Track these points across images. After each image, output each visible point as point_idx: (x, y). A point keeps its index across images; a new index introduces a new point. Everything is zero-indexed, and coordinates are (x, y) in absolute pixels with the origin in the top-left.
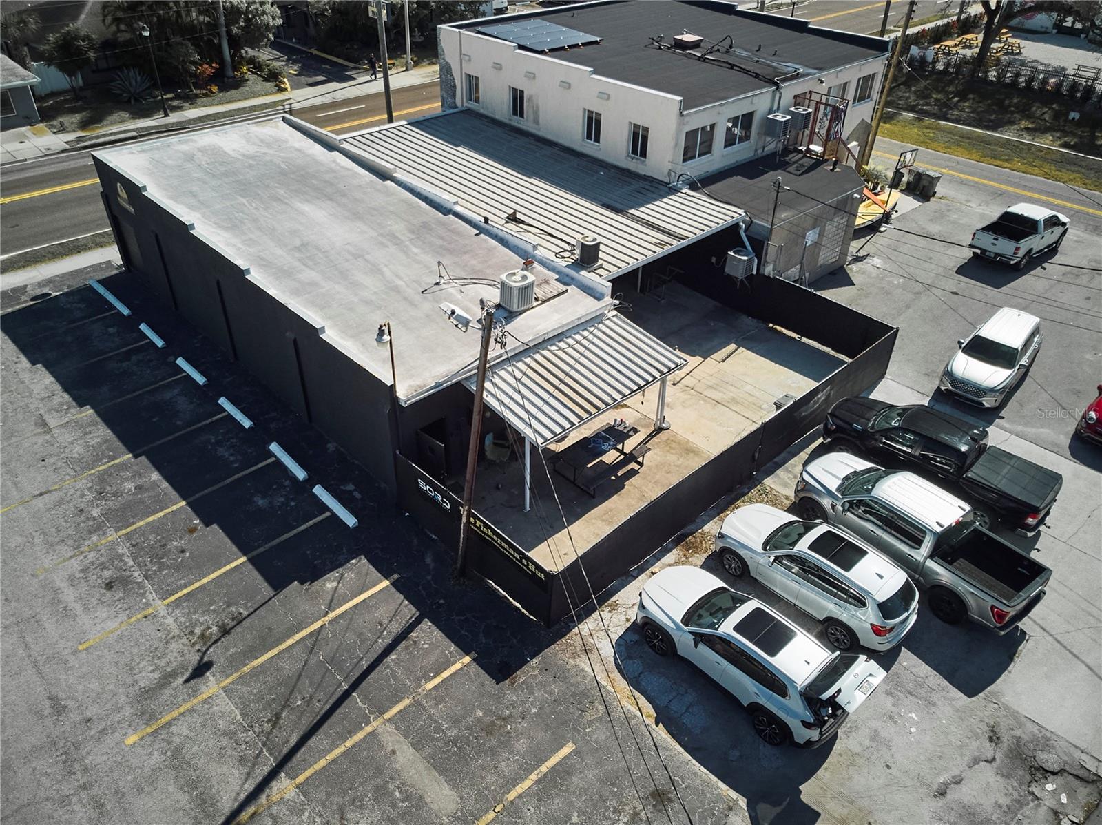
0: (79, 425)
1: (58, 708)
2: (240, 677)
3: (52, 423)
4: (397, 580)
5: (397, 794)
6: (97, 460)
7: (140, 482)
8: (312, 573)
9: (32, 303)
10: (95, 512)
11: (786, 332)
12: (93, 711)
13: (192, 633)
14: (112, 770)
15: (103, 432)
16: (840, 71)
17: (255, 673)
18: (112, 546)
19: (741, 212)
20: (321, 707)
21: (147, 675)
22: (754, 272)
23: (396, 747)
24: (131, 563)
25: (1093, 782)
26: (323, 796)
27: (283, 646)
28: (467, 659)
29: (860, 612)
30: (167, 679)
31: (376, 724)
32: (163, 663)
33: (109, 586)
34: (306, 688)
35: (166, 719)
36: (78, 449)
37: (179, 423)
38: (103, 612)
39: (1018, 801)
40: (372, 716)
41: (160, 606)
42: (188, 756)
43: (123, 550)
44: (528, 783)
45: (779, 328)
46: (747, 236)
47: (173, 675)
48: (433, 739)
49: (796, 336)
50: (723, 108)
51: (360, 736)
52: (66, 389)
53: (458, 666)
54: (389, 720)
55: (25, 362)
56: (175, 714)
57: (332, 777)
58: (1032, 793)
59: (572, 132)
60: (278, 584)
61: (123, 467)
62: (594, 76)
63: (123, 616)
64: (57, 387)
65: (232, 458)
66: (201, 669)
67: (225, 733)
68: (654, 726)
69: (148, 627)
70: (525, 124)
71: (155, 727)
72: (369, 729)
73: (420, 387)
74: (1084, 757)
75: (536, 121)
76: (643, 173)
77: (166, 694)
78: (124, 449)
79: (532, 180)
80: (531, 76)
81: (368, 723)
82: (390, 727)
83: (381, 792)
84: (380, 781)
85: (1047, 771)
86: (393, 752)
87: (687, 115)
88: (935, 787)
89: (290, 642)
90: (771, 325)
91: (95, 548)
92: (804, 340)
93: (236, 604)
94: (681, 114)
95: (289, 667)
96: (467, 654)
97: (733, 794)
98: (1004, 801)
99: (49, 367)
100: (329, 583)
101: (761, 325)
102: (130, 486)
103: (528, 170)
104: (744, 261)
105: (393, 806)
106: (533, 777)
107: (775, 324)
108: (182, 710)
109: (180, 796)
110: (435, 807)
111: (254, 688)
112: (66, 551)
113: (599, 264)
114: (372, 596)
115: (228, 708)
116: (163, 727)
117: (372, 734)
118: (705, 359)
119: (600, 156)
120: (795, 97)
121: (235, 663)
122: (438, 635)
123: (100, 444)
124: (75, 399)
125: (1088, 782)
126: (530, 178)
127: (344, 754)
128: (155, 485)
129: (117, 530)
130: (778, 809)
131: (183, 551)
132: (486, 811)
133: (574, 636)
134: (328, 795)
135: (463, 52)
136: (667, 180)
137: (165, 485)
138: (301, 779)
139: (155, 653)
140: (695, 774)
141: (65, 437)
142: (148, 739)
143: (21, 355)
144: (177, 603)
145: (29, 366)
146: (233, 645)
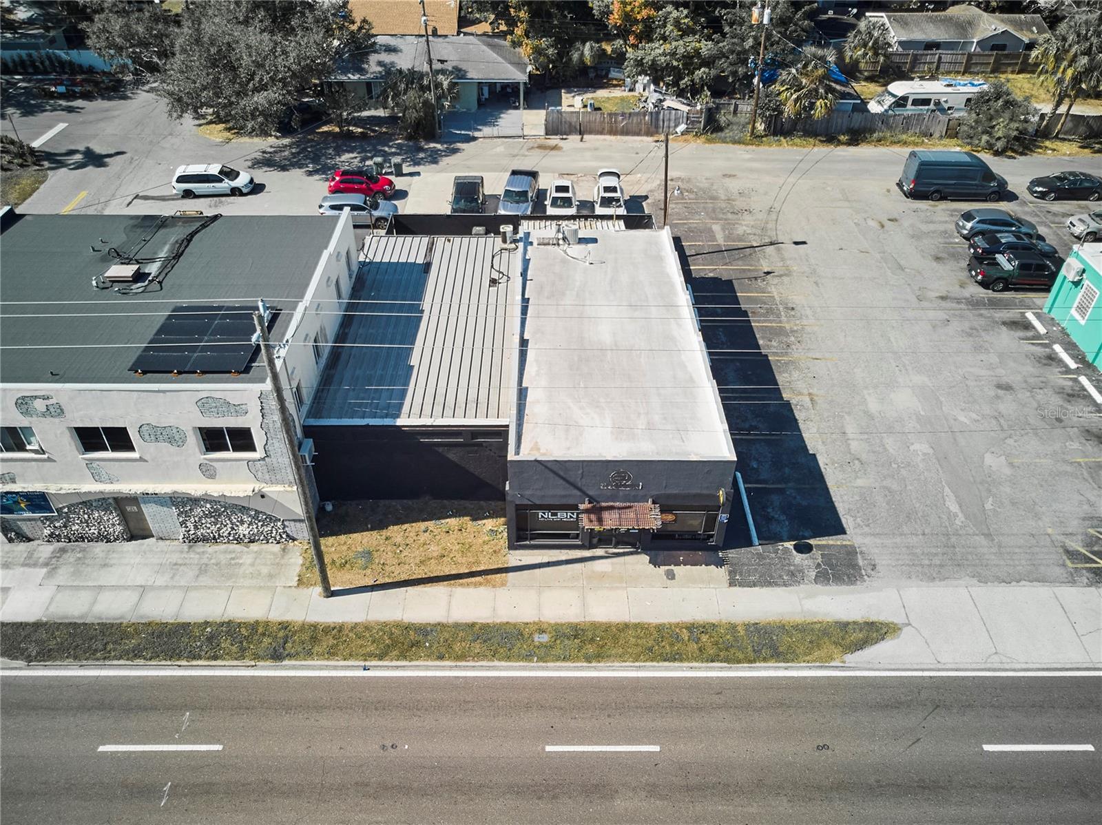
0: (793, 391)
1: (816, 283)
2: (756, 267)
3: (807, 399)
5: (727, 232)
6: (787, 364)
7: (769, 343)
8: (715, 280)
9: (812, 542)
10: (793, 339)
13: (767, 282)
15: (781, 378)
17: (751, 266)
18: (788, 322)
20: (736, 252)
21: (786, 279)
27: (739, 267)
30: (780, 276)
31: (723, 243)
32: (780, 280)
33: (793, 309)
34: (737, 257)
35: (783, 268)
36: (796, 374)
37: (738, 364)
38: (797, 301)
41: (775, 294)
43: (783, 318)
47: (777, 276)
51: (729, 243)
52: (796, 420)
53: (688, 244)
54: (718, 242)
55: (822, 461)
56: (780, 268)
60: (730, 282)
61: (775, 354)
63: (790, 297)
64: (801, 426)
66: (768, 273)
69: (782, 291)
71: (787, 268)
72: (725, 243)
77: (781, 273)
78: (772, 363)
86: (722, 237)
89: (735, 267)
91: (796, 325)
93: (748, 284)
95: (740, 263)
96: (682, 245)
99: (805, 448)
100: (711, 275)
102: (774, 343)
111: (753, 263)
112: (808, 329)
114: (699, 266)
115: (764, 262)
121: (757, 271)
123: (784, 372)
124: (792, 410)
128: (763, 338)
129: (784, 327)
131: (760, 307)
137: (757, 336)
139: (782, 283)
141: (800, 385)
143: (823, 470)
144: (769, 292)
145: (819, 457)
146: (755, 274)
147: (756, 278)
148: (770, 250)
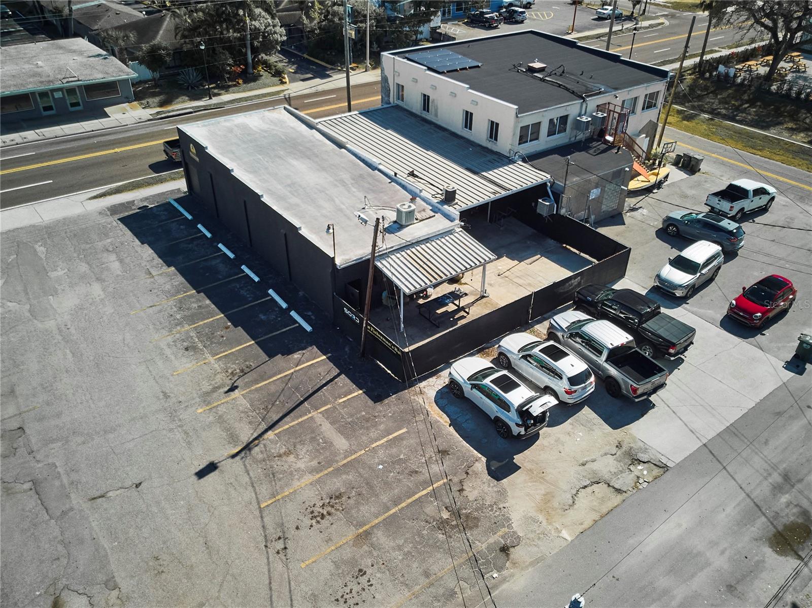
0: (168, 275)
1: (166, 396)
2: (250, 391)
3: (154, 273)
4: (330, 356)
5: (321, 441)
6: (178, 292)
7: (200, 304)
8: (288, 351)
9: (138, 211)
10: (178, 317)
11: (572, 249)
12: (182, 398)
13: (227, 371)
14: (191, 421)
15: (180, 279)
16: (630, 90)
17: (256, 390)
18: (187, 332)
19: (549, 176)
20: (290, 406)
21: (206, 387)
22: (555, 213)
23: (322, 423)
24: (197, 340)
25: (663, 467)
26: (287, 439)
27: (271, 380)
28: (361, 392)
29: (560, 382)
30: (215, 389)
31: (313, 414)
32: (213, 382)
33: (187, 349)
34: (282, 398)
35: (216, 404)
36: (168, 287)
37: (220, 277)
38: (184, 360)
39: (621, 471)
40: (312, 411)
41: (211, 359)
42: (226, 419)
43: (193, 334)
44: (382, 441)
45: (568, 247)
46: (551, 191)
47: (219, 388)
48: (339, 421)
49: (577, 252)
50: (546, 113)
51: (306, 417)
52: (160, 257)
53: (356, 394)
54: (320, 413)
55: (137, 242)
56: (219, 403)
57: (291, 432)
58: (630, 469)
59: (456, 123)
60: (271, 355)
61: (191, 296)
62: (470, 91)
63: (194, 362)
64: (155, 256)
65: (248, 296)
66: (232, 388)
67: (242, 412)
68: (448, 426)
69: (205, 367)
70: (429, 116)
71: (210, 407)
72: (310, 415)
73: (348, 260)
74: (662, 457)
75: (436, 115)
76: (495, 150)
77: (215, 395)
78: (191, 288)
79: (429, 153)
80: (434, 88)
81: (310, 413)
82: (320, 415)
83: (313, 439)
84: (313, 436)
85: (641, 461)
86: (321, 425)
87: (521, 117)
88: (581, 462)
89: (275, 378)
90: (564, 245)
91: (179, 332)
92: (582, 254)
93: (249, 361)
94: (517, 117)
95: (273, 388)
96: (361, 390)
97: (480, 455)
98: (613, 470)
99: (151, 245)
100: (296, 355)
101: (559, 245)
102: (195, 305)
103: (427, 146)
104: (547, 205)
105: (318, 445)
106: (385, 439)
107: (567, 245)
108: (222, 402)
109: (222, 433)
110: (337, 447)
111: (257, 396)
112: (165, 332)
113: (455, 202)
114: (317, 362)
115: (244, 403)
116: (214, 407)
117: (312, 417)
118: (520, 262)
119: (472, 139)
120: (598, 106)
121: (247, 385)
122: (348, 381)
123: (179, 285)
124: (164, 262)
125: (660, 467)
126: (427, 151)
127: (297, 424)
128: (208, 306)
129: (190, 325)
130: (501, 464)
131: (222, 337)
132: (361, 450)
133: (417, 388)
134: (289, 438)
135: (395, 70)
136: (508, 155)
137: (213, 306)
138: (277, 432)
139: (209, 378)
140: (463, 446)
141: (161, 280)
142: (207, 411)
143: (135, 238)
144: (220, 359)
145: (140, 243)
146: (247, 378)
147: (244, 373)
148: (246, 434)
